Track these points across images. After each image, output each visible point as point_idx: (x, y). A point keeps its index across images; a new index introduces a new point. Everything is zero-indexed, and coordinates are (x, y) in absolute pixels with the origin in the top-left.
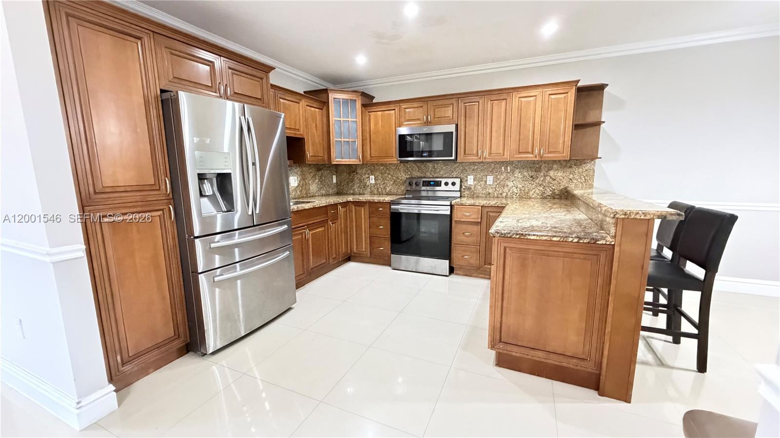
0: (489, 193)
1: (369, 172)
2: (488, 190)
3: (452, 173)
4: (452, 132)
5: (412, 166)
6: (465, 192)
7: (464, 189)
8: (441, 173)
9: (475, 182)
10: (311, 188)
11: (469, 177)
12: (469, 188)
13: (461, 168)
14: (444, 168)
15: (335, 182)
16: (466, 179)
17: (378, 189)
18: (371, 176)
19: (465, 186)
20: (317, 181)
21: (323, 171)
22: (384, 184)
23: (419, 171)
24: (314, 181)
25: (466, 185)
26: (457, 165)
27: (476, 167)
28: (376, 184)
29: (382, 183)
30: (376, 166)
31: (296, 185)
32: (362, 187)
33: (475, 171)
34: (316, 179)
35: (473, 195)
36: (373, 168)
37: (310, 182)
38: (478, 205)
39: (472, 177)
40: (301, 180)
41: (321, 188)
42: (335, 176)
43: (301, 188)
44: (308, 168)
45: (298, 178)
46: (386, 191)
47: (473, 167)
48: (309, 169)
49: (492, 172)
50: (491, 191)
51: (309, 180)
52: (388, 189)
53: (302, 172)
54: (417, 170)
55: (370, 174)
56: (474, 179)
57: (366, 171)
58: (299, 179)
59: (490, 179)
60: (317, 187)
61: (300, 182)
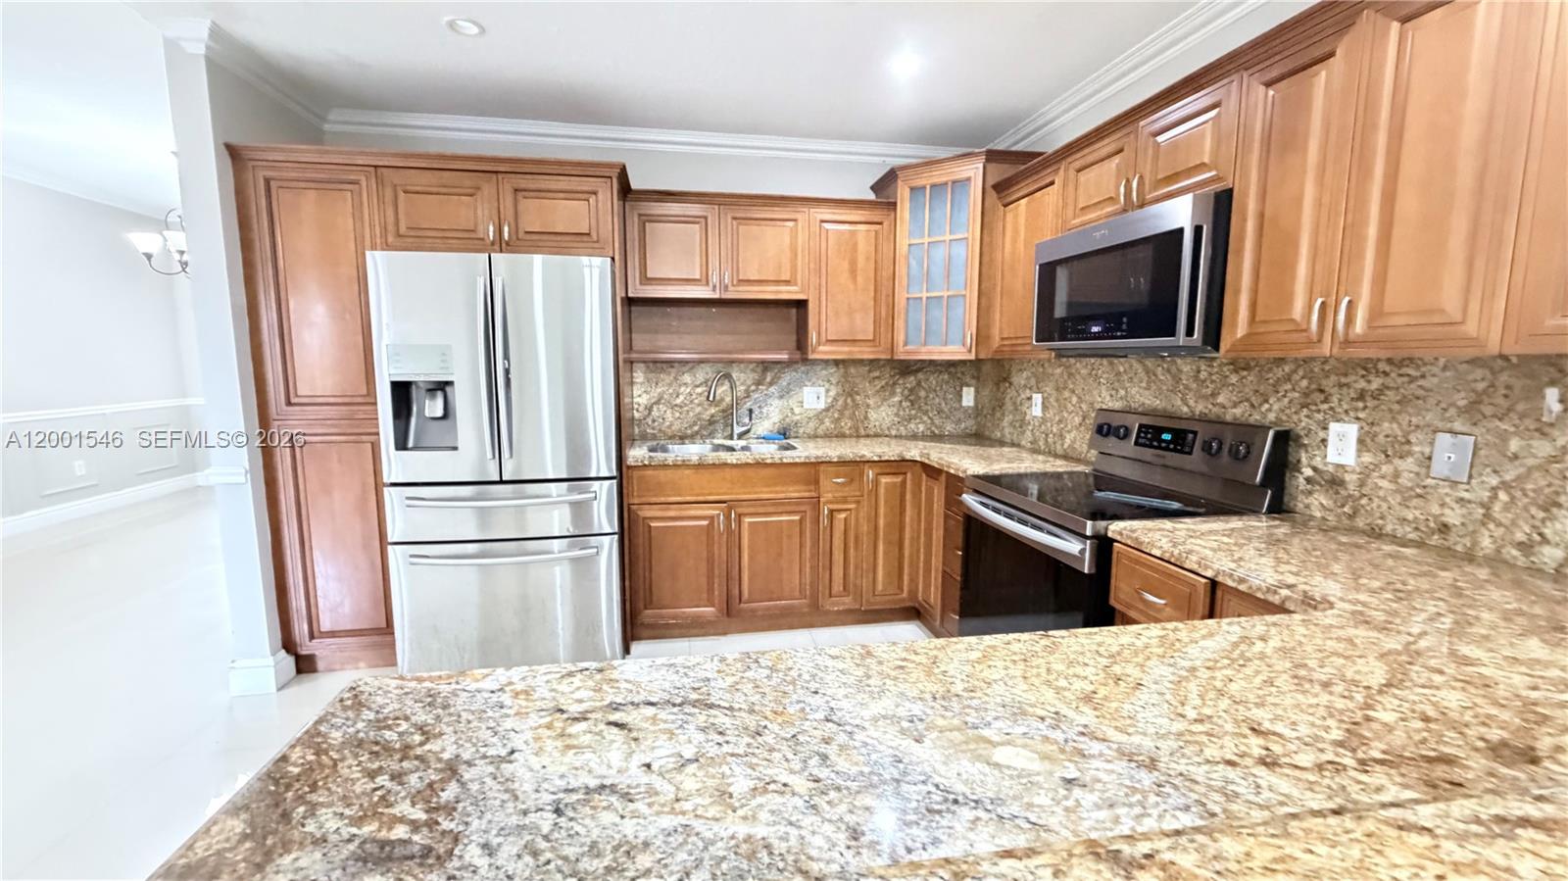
0: (1444, 529)
1: (1033, 381)
2: (1435, 509)
3: (1261, 405)
4: (1181, 231)
5: (1131, 366)
6: (1310, 493)
7: (1308, 480)
8: (1220, 399)
9: (1367, 458)
10: (873, 415)
11: (1334, 427)
12: (1334, 482)
13: (1305, 383)
14: (1234, 379)
15: (972, 404)
16: (1322, 434)
17: (1047, 435)
18: (1035, 396)
19: (1315, 469)
20: (897, 399)
21: (920, 376)
22: (1060, 421)
23: (1148, 388)
24: (885, 400)
25: (1317, 462)
26: (1287, 369)
27: (1376, 383)
28: (1044, 420)
29: (1057, 418)
30: (1046, 365)
31: (822, 405)
32: (1017, 425)
33: (1371, 403)
34: (893, 394)
35: (1351, 517)
36: (1041, 370)
37: (871, 402)
38: (1195, 567)
39: (1352, 430)
40: (838, 394)
41: (910, 419)
42: (972, 389)
43: (836, 415)
44: (867, 368)
45: (828, 391)
46: (1063, 445)
47: (1362, 384)
48: (870, 371)
49: (1472, 410)
50: (1453, 517)
51: (867, 396)
52: (1068, 442)
53: (846, 375)
54: (1144, 385)
55: (1035, 388)
56: (1361, 441)
57: (1028, 378)
58: (832, 393)
59: (1449, 453)
60: (897, 415)
61: (835, 399)
